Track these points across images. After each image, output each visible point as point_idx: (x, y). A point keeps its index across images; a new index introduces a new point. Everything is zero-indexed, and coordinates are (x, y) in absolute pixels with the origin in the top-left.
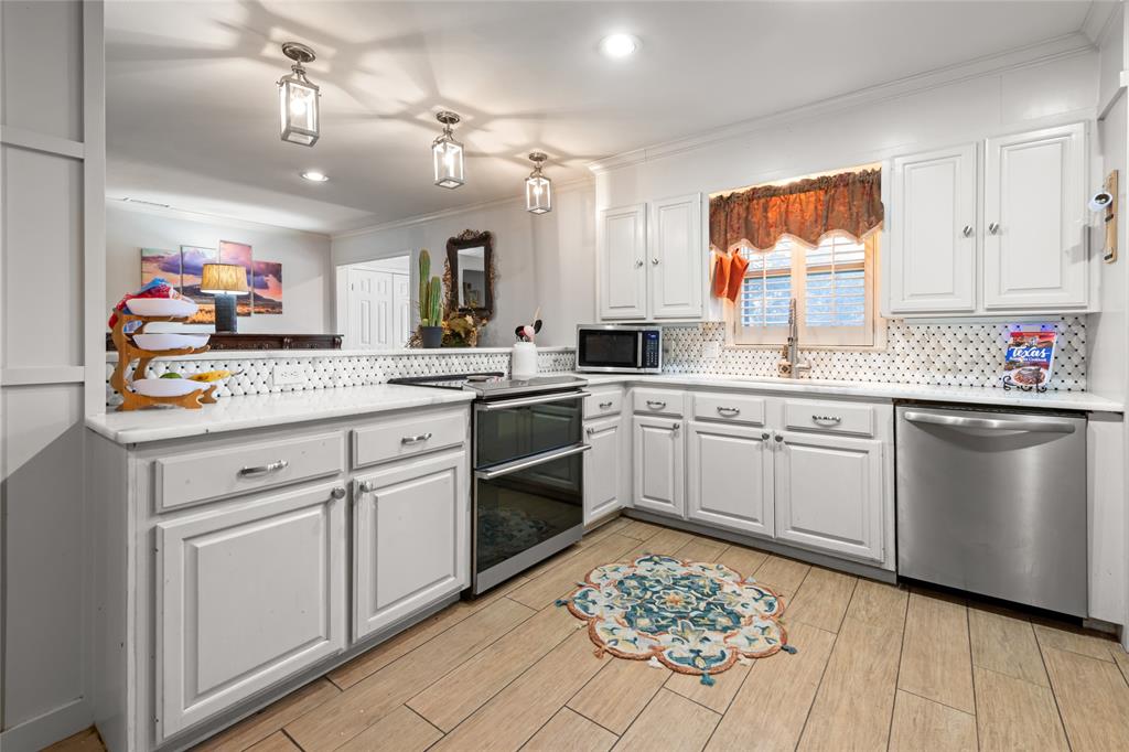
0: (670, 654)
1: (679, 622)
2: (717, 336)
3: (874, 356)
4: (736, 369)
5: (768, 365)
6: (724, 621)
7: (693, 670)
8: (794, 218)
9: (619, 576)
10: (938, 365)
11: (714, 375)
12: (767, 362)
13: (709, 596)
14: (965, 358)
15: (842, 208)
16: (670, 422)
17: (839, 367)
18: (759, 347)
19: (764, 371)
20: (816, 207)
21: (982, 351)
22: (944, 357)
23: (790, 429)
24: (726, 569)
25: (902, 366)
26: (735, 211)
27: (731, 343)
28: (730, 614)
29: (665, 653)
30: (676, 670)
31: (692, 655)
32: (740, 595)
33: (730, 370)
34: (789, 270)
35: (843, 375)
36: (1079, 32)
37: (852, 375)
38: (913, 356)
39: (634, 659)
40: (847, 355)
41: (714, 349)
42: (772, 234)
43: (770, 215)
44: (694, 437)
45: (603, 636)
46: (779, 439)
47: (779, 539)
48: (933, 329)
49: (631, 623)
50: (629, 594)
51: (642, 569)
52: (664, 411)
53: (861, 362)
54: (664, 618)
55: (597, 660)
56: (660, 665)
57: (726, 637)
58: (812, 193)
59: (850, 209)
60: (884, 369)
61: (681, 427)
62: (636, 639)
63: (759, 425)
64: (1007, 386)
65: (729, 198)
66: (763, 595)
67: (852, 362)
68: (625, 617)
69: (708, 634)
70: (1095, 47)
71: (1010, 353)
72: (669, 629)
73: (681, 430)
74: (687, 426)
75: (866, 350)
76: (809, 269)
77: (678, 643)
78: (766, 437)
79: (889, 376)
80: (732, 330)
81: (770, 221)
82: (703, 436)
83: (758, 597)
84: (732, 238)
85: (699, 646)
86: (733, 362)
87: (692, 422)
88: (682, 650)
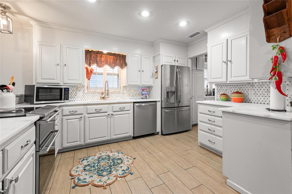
0: (119, 174)
1: (112, 168)
2: (82, 90)
3: (120, 94)
4: (88, 99)
5: (97, 97)
6: (119, 161)
7: (128, 174)
8: (109, 61)
9: (82, 169)
10: (131, 95)
11: (80, 101)
12: (97, 96)
13: (110, 159)
14: (135, 94)
15: (119, 61)
16: (79, 116)
17: (114, 97)
18: (94, 93)
19: (96, 99)
20: (113, 60)
21: (137, 92)
22: (132, 94)
23: (114, 112)
24: (105, 151)
25: (125, 96)
26: (93, 55)
27: (86, 92)
28: (118, 159)
29: (118, 175)
30: (125, 177)
31: (123, 171)
32: (115, 155)
33: (86, 99)
34: (103, 73)
35: (114, 98)
36: (152, 43)
37: (116, 98)
38: (127, 94)
39: (114, 182)
40: (115, 94)
41: (80, 94)
42: (102, 64)
43: (102, 59)
44: (87, 119)
45: (100, 184)
46: (112, 115)
47: (111, 139)
48: (130, 88)
49: (103, 176)
50: (91, 170)
51: (85, 163)
52: (76, 113)
53: (118, 95)
54: (108, 169)
55: (106, 190)
56: (121, 178)
57: (124, 164)
58: (112, 56)
59: (120, 62)
60: (122, 97)
61: (83, 117)
62: (109, 178)
63: (106, 112)
64: (142, 98)
65: (91, 51)
66: (119, 152)
67: (116, 95)
68: (99, 176)
69: (120, 166)
70: (153, 46)
71: (142, 93)
72: (112, 170)
73: (83, 118)
74: (85, 117)
75: (119, 93)
76: (107, 74)
77: (118, 172)
78: (109, 115)
79: (123, 98)
80: (86, 88)
81: (102, 61)
82: (90, 118)
83: (118, 153)
84: (92, 63)
85: (122, 169)
86: (87, 97)
87: (86, 115)
88: (120, 172)
